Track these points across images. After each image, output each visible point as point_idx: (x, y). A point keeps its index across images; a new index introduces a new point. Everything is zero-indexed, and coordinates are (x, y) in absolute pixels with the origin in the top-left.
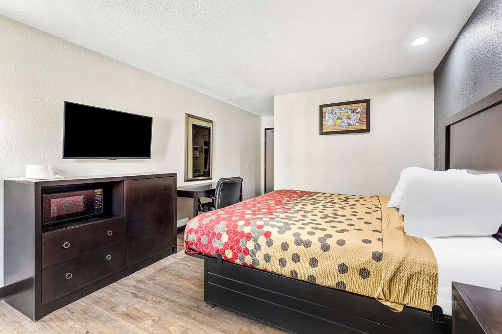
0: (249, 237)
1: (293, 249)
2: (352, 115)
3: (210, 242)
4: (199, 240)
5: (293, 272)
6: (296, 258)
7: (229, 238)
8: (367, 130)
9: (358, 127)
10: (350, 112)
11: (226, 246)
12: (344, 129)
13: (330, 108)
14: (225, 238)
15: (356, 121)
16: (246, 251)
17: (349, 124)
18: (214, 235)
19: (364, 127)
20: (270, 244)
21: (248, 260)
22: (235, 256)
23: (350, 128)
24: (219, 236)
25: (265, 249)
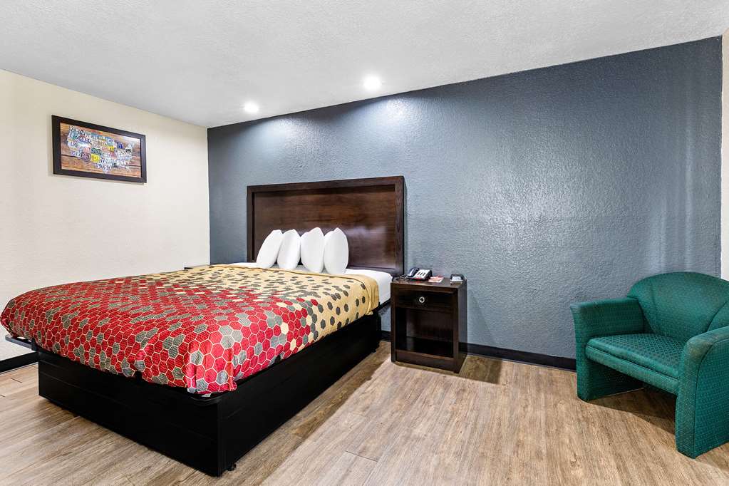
0: (304, 313)
1: (335, 304)
2: (119, 152)
3: (266, 346)
4: (251, 353)
5: (340, 324)
6: (338, 311)
7: (291, 326)
8: (143, 179)
9: (129, 172)
10: (115, 146)
11: (290, 337)
12: (106, 171)
13: (78, 129)
14: (285, 328)
15: (125, 163)
16: (308, 330)
17: (115, 166)
18: (270, 334)
19: (138, 174)
20: (321, 310)
21: (311, 337)
22: (299, 344)
23: (117, 173)
24: (278, 330)
25: (320, 317)
